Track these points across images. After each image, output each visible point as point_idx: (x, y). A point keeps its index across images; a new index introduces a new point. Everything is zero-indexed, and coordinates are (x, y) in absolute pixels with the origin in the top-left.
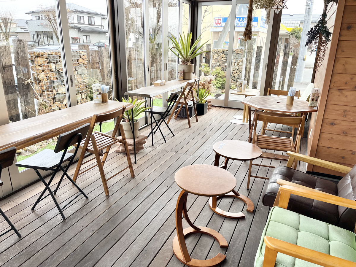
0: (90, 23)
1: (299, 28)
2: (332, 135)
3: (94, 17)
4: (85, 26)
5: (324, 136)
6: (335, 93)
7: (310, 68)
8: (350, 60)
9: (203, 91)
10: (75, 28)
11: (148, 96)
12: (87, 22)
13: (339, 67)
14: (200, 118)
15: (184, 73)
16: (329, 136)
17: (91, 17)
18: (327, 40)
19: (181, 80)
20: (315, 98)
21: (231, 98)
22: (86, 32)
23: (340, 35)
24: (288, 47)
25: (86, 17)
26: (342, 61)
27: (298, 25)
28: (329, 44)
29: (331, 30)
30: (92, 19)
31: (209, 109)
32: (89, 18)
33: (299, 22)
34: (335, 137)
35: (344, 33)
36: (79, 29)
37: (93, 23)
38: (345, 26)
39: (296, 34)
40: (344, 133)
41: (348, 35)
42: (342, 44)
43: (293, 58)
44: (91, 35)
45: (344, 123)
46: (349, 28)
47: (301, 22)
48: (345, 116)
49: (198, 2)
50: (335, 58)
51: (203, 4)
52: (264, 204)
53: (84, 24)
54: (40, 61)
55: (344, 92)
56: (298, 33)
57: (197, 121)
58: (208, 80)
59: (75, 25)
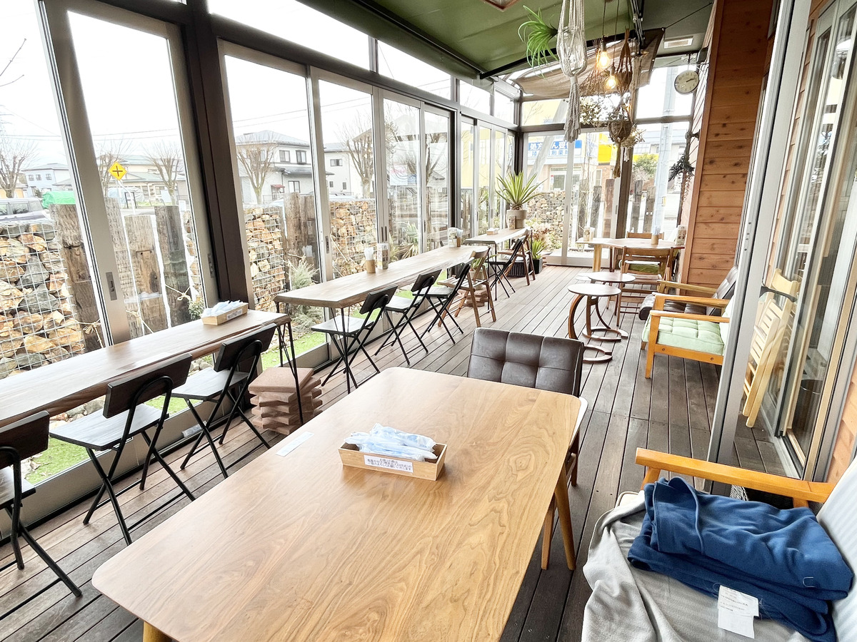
0: (299, 161)
1: (649, 154)
2: (701, 271)
3: (305, 152)
4: (292, 167)
5: (693, 271)
6: (702, 227)
7: (673, 218)
8: (714, 194)
9: (536, 243)
10: (277, 170)
11: (493, 242)
12: (294, 160)
13: (704, 201)
14: (536, 276)
15: (516, 220)
16: (699, 271)
17: (300, 151)
18: (691, 175)
19: (513, 229)
20: (682, 235)
21: (570, 254)
22: (292, 175)
23: (703, 170)
24: (640, 186)
25: (293, 152)
26: (706, 194)
27: (648, 150)
28: (693, 178)
29: (694, 165)
30: (303, 154)
31: (544, 267)
32: (298, 153)
33: (650, 145)
34: (704, 271)
35: (707, 167)
36: (282, 171)
37: (303, 161)
38: (707, 160)
39: (645, 165)
40: (714, 267)
41: (710, 169)
42: (706, 178)
43: (647, 200)
44: (300, 180)
45: (712, 256)
46: (711, 162)
47: (652, 145)
48: (713, 249)
49: (523, 133)
50: (699, 193)
51: (530, 134)
52: (640, 318)
53: (289, 163)
54: (342, 212)
55: (710, 225)
56: (648, 163)
57: (534, 279)
58: (543, 229)
59: (276, 165)
